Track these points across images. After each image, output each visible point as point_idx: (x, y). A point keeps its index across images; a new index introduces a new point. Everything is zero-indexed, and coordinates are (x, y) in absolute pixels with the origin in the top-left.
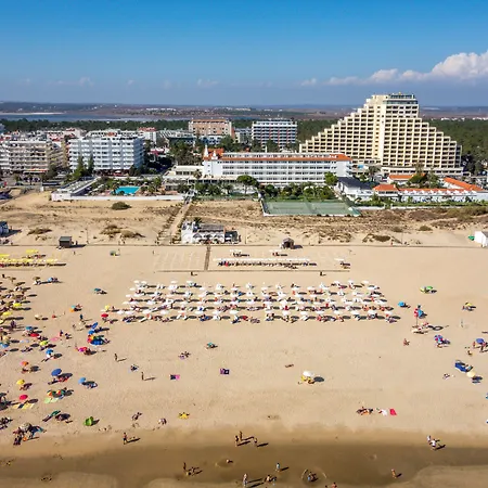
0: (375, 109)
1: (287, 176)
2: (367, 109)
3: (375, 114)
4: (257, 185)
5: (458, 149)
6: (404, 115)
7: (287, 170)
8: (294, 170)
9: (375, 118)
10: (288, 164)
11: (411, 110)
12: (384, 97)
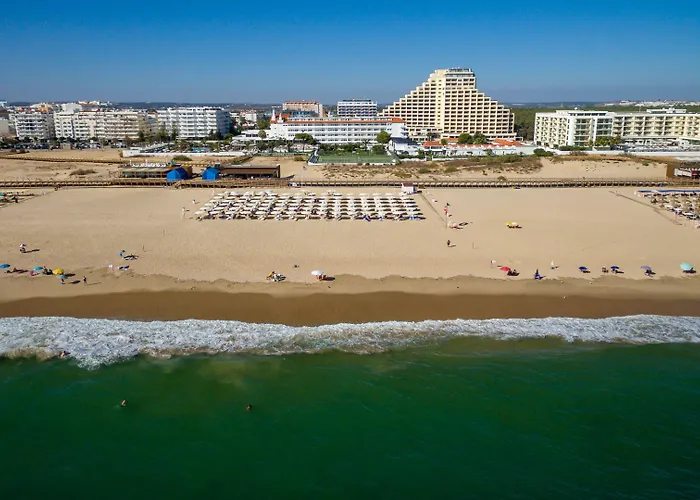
0: (437, 83)
1: (347, 137)
2: (430, 83)
3: (437, 87)
4: (315, 143)
5: (511, 116)
6: (462, 86)
7: (347, 132)
8: (353, 131)
9: (437, 91)
10: (347, 127)
11: (469, 82)
12: (445, 72)
